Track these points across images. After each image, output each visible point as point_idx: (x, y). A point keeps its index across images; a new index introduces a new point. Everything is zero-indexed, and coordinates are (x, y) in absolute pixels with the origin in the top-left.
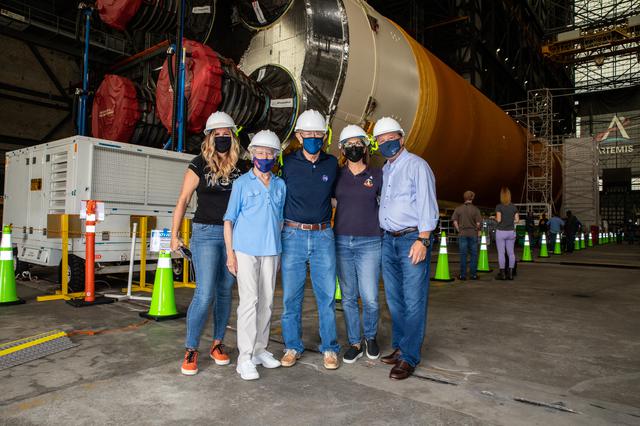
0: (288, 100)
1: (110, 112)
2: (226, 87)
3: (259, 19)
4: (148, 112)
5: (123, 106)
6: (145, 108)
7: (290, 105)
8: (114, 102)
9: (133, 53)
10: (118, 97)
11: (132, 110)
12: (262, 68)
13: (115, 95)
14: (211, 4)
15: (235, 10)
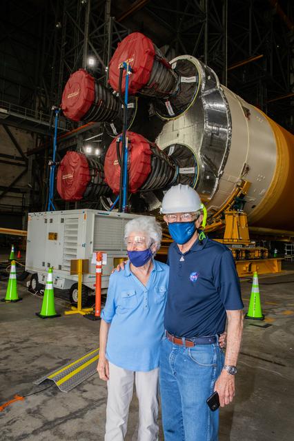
0: (191, 168)
1: (70, 176)
2: (153, 162)
3: (170, 113)
4: (95, 176)
5: (80, 173)
6: (93, 173)
7: (193, 172)
8: (73, 170)
9: (71, 129)
10: (76, 166)
11: (86, 175)
12: (172, 145)
13: (74, 165)
14: (134, 102)
15: (151, 106)
